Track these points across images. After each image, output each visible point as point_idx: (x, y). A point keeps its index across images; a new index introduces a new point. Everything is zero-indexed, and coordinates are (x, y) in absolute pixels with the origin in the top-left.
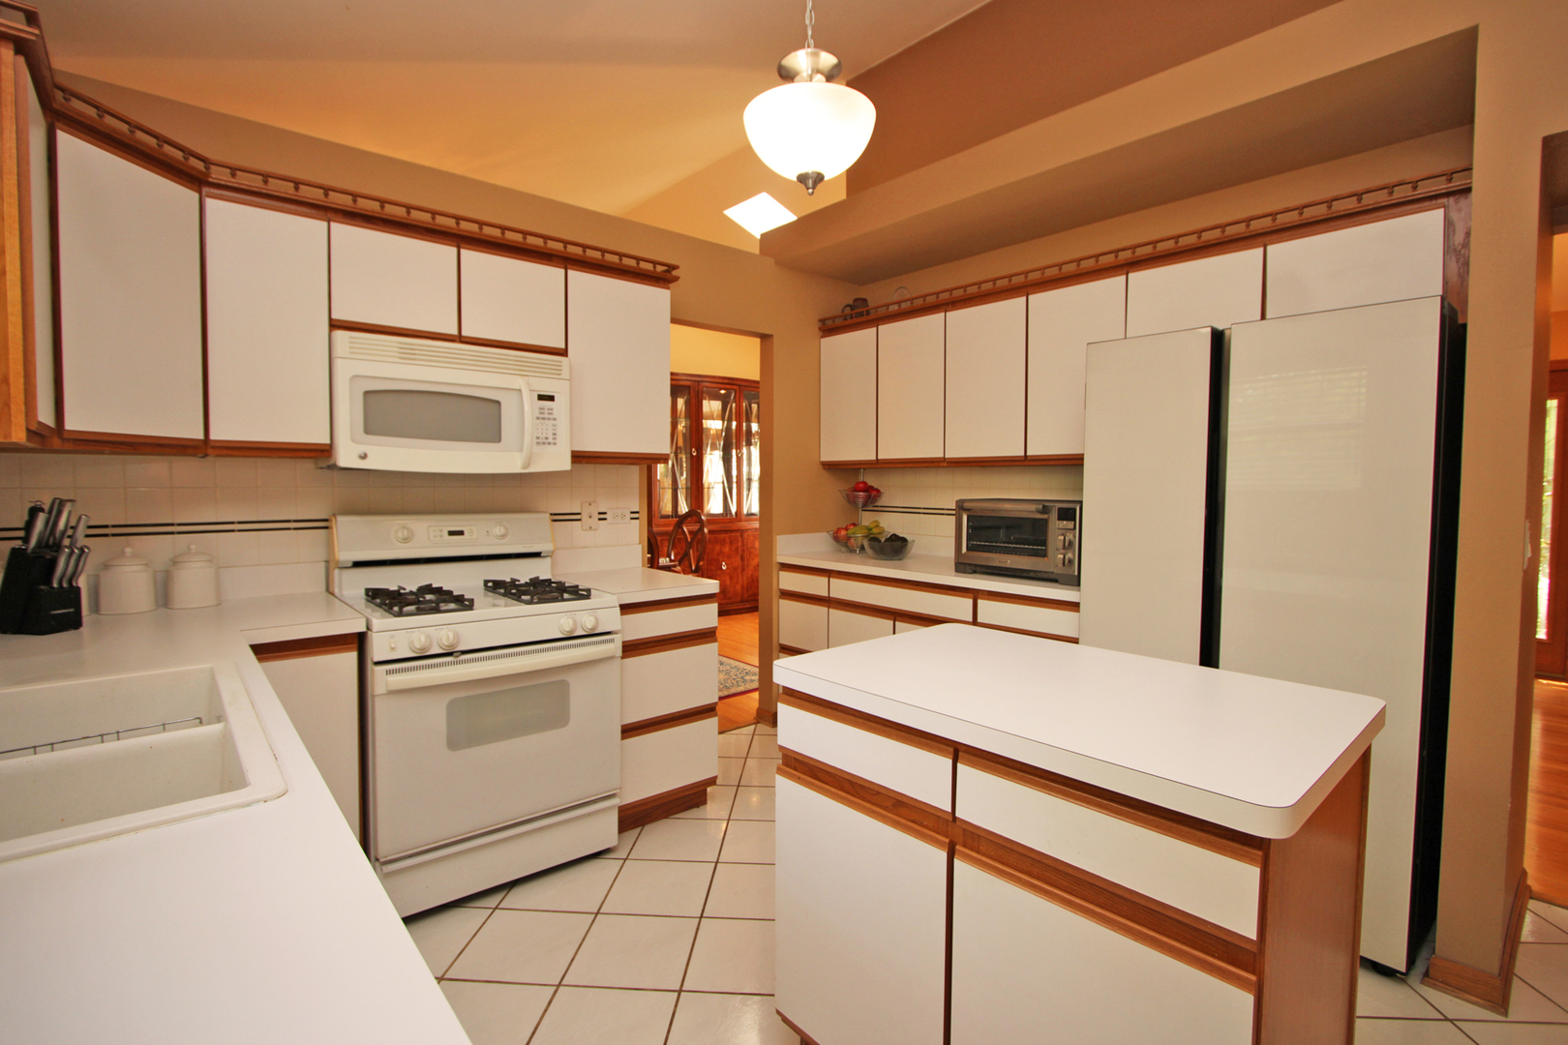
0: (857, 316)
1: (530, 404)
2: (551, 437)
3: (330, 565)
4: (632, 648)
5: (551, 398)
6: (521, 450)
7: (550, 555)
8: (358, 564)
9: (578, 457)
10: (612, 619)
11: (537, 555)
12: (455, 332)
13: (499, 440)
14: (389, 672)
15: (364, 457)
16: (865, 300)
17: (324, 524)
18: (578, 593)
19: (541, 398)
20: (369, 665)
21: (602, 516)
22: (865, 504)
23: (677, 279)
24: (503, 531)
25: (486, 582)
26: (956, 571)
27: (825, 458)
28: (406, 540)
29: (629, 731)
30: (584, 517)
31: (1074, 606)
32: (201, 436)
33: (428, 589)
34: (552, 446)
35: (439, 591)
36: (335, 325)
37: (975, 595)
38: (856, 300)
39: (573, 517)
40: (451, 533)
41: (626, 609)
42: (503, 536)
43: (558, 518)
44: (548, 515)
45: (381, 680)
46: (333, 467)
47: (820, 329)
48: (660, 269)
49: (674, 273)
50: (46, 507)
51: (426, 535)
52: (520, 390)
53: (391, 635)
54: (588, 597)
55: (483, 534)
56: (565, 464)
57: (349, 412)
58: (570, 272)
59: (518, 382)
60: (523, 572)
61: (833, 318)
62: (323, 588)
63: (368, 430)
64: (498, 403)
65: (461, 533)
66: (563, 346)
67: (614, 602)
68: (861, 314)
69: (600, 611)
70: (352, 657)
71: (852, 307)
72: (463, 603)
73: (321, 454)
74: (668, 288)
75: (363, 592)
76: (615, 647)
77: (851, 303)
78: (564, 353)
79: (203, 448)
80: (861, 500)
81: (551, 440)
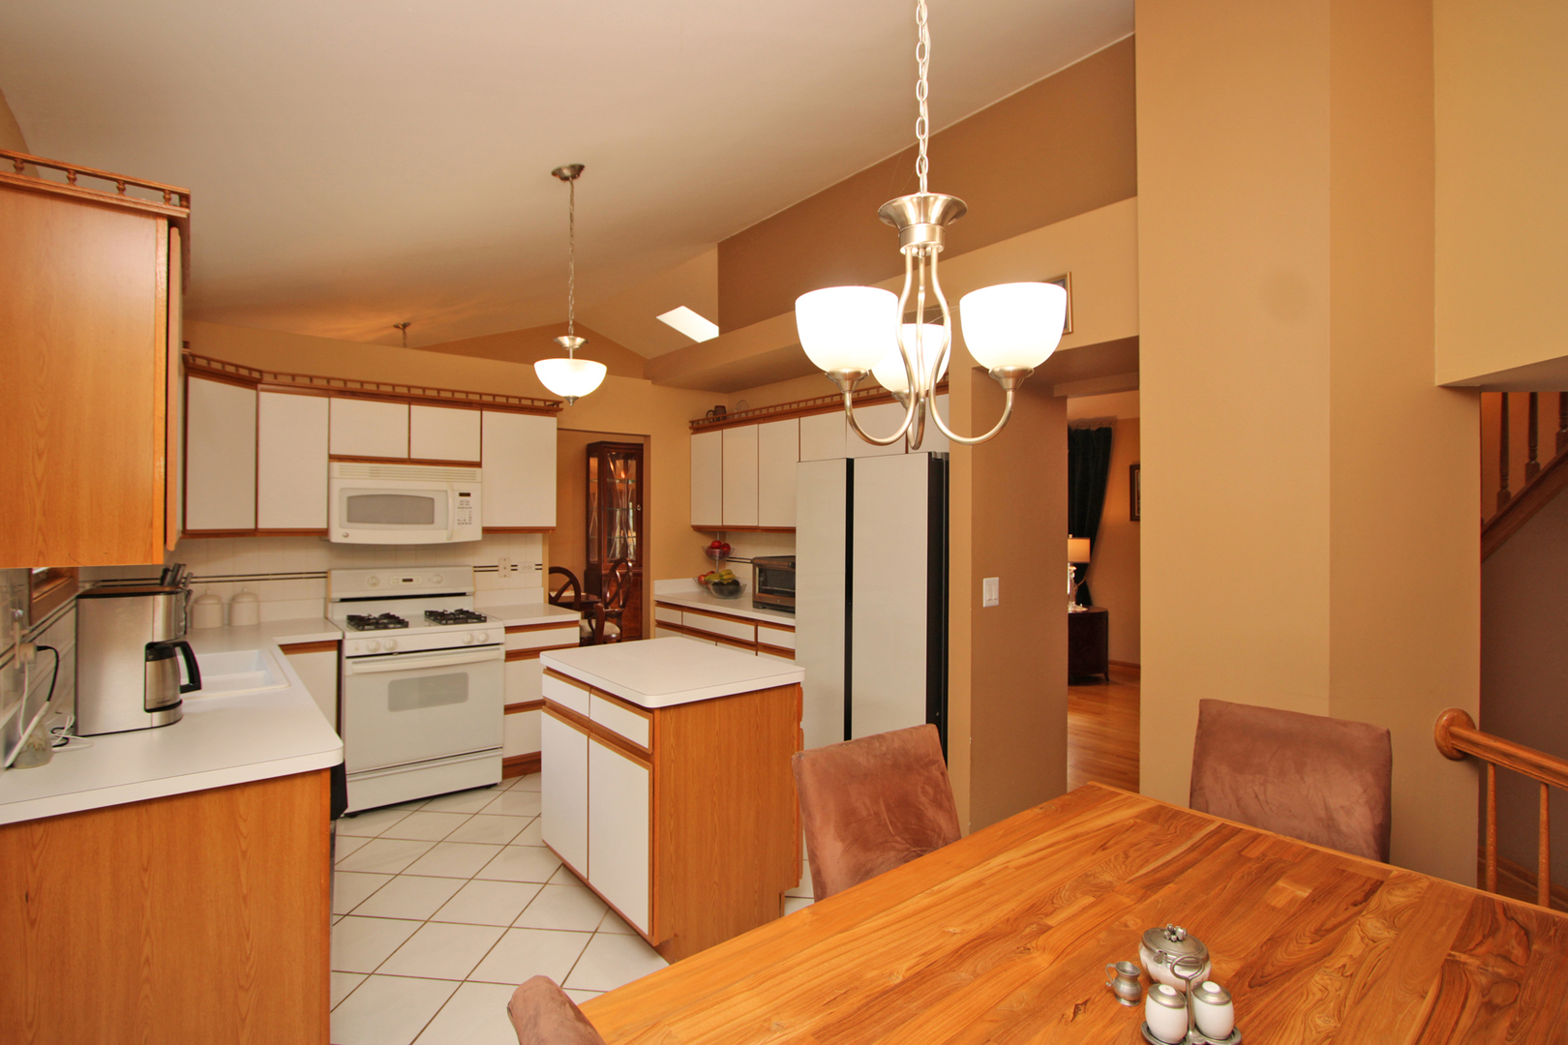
0: (719, 420)
1: (454, 500)
2: (467, 519)
3: (328, 600)
4: (512, 656)
5: (468, 495)
6: (447, 529)
7: (473, 594)
8: (343, 600)
9: (487, 531)
10: (499, 635)
11: (463, 594)
12: (406, 456)
13: (433, 522)
14: (354, 663)
15: (347, 536)
16: (724, 407)
17: (325, 575)
18: (480, 619)
19: (462, 495)
20: (344, 658)
21: (514, 568)
22: (720, 558)
23: (561, 410)
24: (439, 578)
25: (426, 612)
26: (754, 607)
27: (694, 523)
28: (374, 585)
29: (510, 709)
30: (501, 568)
31: (791, 628)
32: (252, 526)
33: (387, 616)
34: (469, 526)
35: (393, 617)
36: (333, 458)
37: (756, 623)
38: (716, 407)
39: (493, 569)
40: (405, 580)
41: (509, 629)
42: (439, 582)
43: (479, 569)
44: (471, 568)
45: (349, 667)
46: (328, 541)
47: (690, 428)
48: (548, 403)
49: (561, 406)
50: (171, 569)
51: (388, 580)
52: (446, 491)
53: (357, 642)
54: (485, 621)
55: (426, 580)
56: (478, 536)
57: (339, 510)
58: (484, 412)
59: (443, 486)
60: (450, 606)
61: (698, 421)
62: (322, 615)
63: (350, 520)
64: (433, 499)
65: (411, 580)
66: (478, 460)
67: (502, 624)
68: (718, 420)
69: (493, 631)
70: (334, 654)
71: (715, 412)
72: (402, 623)
73: (322, 534)
74: (555, 416)
75: (345, 617)
76: (501, 653)
77: (713, 409)
78: (478, 465)
79: (254, 533)
80: (718, 555)
81: (467, 521)
